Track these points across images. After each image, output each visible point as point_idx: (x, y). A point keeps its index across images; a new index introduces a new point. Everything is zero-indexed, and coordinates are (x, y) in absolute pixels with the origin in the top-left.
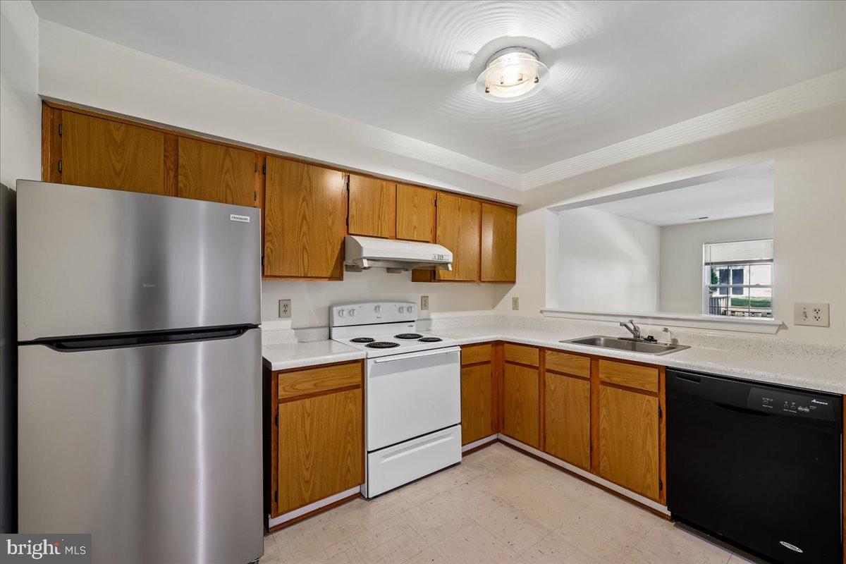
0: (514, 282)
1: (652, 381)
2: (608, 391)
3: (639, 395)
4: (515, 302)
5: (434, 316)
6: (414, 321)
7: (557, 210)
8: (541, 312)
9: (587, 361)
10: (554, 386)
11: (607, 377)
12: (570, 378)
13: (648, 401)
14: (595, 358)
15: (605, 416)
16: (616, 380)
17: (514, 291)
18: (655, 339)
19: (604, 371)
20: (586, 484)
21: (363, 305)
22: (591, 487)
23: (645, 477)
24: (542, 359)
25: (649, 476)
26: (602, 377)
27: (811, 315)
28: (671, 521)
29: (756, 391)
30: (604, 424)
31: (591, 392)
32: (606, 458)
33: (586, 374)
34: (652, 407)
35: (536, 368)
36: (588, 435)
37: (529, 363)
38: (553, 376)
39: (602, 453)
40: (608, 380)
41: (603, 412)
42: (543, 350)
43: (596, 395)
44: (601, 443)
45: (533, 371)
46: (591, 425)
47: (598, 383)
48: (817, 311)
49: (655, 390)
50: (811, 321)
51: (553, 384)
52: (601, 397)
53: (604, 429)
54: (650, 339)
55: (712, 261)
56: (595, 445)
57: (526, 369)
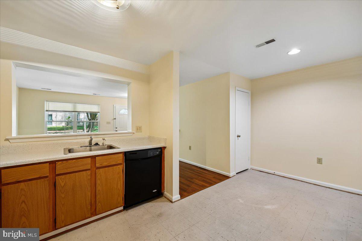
1: (121, 159)
2: (101, 171)
3: (115, 167)
7: (16, 65)
8: (7, 140)
9: (89, 160)
11: (101, 164)
12: (77, 173)
13: (119, 168)
14: (94, 157)
15: (99, 184)
16: (105, 164)
18: (98, 144)
19: (99, 162)
20: (86, 226)
22: (89, 226)
23: (117, 199)
24: (53, 169)
25: (119, 199)
26: (98, 165)
27: (139, 129)
28: (124, 210)
29: (149, 151)
30: (99, 188)
31: (91, 175)
32: (99, 204)
33: (89, 167)
34: (120, 170)
35: (46, 177)
36: (89, 199)
37: (38, 176)
38: (63, 177)
39: (97, 202)
40: (101, 166)
41: (98, 182)
42: (53, 163)
43: (94, 176)
44: (97, 199)
45: (43, 180)
46: (91, 193)
47: (95, 169)
48: (140, 128)
49: (121, 162)
50: (139, 131)
51: (63, 182)
52: (97, 175)
53: (99, 190)
54: (97, 144)
55: (49, 110)
56: (93, 202)
57: (34, 181)
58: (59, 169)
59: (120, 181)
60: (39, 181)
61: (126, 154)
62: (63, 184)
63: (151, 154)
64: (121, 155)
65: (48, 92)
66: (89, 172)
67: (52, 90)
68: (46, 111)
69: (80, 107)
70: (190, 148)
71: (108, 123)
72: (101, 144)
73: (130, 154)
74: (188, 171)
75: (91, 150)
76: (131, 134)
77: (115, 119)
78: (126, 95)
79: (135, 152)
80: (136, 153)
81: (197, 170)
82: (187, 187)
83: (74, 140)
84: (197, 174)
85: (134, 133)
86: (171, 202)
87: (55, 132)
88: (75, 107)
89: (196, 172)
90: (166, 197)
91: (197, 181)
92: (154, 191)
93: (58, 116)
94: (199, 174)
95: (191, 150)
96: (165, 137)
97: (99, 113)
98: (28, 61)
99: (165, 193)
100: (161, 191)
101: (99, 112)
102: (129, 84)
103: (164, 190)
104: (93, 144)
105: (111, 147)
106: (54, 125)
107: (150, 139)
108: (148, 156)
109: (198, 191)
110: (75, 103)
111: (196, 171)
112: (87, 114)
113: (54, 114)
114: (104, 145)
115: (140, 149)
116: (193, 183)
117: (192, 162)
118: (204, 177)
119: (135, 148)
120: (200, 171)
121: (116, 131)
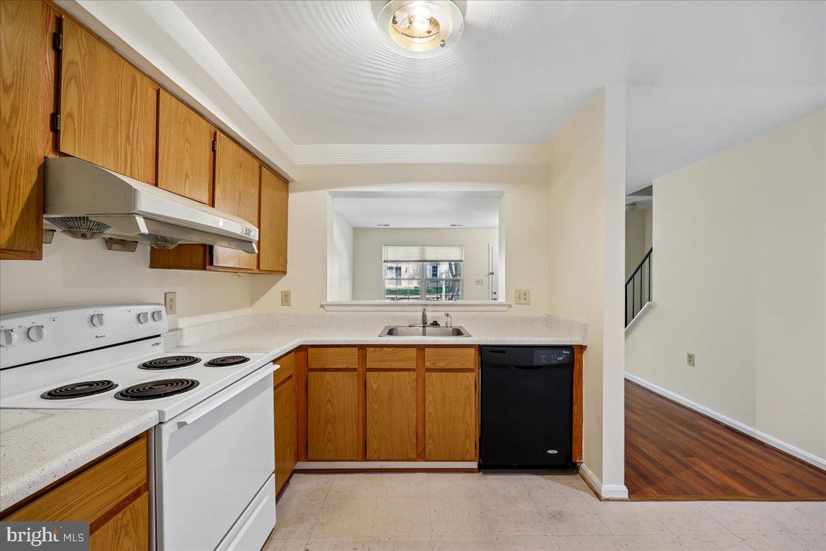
0: (285, 273)
1: (471, 358)
2: (434, 377)
3: (460, 374)
4: (286, 298)
5: (183, 323)
6: (159, 336)
7: (334, 195)
8: (322, 306)
9: (414, 352)
10: (377, 385)
11: (433, 364)
12: (395, 373)
13: (468, 377)
14: (421, 348)
15: (430, 401)
16: (441, 365)
17: (283, 284)
18: (438, 323)
19: (430, 358)
20: (409, 475)
21: (61, 315)
22: (414, 475)
23: (464, 443)
24: (363, 359)
25: (468, 443)
26: (428, 364)
27: (522, 297)
28: (479, 472)
29: (537, 351)
30: (430, 409)
31: (417, 381)
32: (431, 441)
33: (413, 365)
34: (470, 381)
35: (355, 370)
36: (414, 425)
37: (344, 366)
38: (375, 374)
39: (427, 437)
40: (433, 367)
41: (429, 397)
42: (362, 348)
43: (421, 384)
44: (427, 428)
45: (350, 373)
46: (417, 414)
47: (424, 371)
48: (525, 294)
49: (472, 367)
50: (522, 301)
51: (375, 383)
52: (427, 383)
53: (430, 414)
54: (435, 324)
55: (389, 259)
56: (420, 432)
57: (340, 373)
58: (373, 359)
59: (469, 405)
60: (346, 373)
61: (481, 349)
62: (375, 387)
63: (542, 359)
64: (472, 351)
65: (386, 229)
66: (413, 375)
67: (391, 226)
68: (385, 261)
69: (432, 253)
70: (691, 359)
71: (479, 282)
72: (442, 324)
73: (490, 351)
74: (678, 426)
75: (424, 334)
76: (505, 308)
77: (492, 274)
78: (495, 221)
79: (502, 349)
80: (504, 352)
81: (712, 433)
82: (661, 475)
83: (413, 313)
84: (708, 442)
85: (510, 306)
86: (598, 496)
87: (395, 296)
88: (423, 252)
89: (708, 438)
90: (584, 479)
91: (704, 467)
92: (550, 452)
93: (409, 269)
94: (719, 449)
95: (693, 365)
96: (585, 322)
97: (461, 263)
98: (338, 186)
99: (584, 466)
100: (571, 460)
101: (462, 261)
102: (500, 196)
103: (581, 459)
104: (428, 323)
105: (458, 332)
106: (404, 285)
107: (550, 321)
108: (536, 363)
109: (701, 497)
110: (423, 245)
111: (709, 435)
112: (450, 265)
113: (403, 266)
114: (447, 327)
115: (515, 343)
116: (687, 467)
117: (696, 404)
118: (736, 462)
119: (503, 339)
120: (727, 440)
121: (495, 299)
